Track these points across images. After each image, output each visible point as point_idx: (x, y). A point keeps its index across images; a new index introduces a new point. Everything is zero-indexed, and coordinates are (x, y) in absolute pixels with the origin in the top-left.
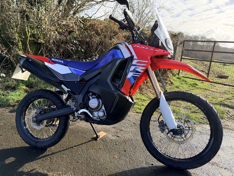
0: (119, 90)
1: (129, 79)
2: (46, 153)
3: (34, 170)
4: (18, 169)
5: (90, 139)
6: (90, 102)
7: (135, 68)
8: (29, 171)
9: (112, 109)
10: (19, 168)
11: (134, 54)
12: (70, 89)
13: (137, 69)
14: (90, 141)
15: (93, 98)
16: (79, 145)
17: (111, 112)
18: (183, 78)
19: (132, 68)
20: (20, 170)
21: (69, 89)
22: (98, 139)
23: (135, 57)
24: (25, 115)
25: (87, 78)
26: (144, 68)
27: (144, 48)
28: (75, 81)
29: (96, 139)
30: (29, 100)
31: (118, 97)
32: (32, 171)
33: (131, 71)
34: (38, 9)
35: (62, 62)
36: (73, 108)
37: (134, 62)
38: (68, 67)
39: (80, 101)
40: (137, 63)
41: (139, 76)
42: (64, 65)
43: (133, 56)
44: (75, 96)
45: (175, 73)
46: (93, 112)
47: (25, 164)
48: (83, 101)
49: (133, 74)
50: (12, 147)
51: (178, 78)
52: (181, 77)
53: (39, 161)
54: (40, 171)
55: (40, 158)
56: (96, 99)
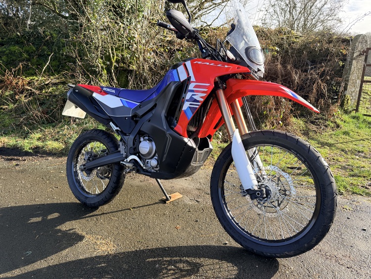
0: (172, 129)
1: (185, 111)
2: (95, 213)
3: (72, 229)
4: (56, 226)
5: (157, 201)
6: (141, 145)
7: (193, 95)
8: (66, 230)
9: (165, 156)
10: (58, 225)
11: (191, 74)
12: (120, 128)
13: (195, 97)
14: (156, 203)
15: (144, 140)
16: (139, 207)
17: (163, 160)
18: (365, 117)
19: (188, 96)
20: (58, 228)
21: (118, 128)
22: (167, 202)
23: (193, 79)
24: (77, 163)
25: (140, 112)
26: (204, 95)
27: (208, 64)
28: (126, 117)
29: (164, 201)
30: (81, 143)
31: (170, 138)
32: (70, 230)
33: (187, 101)
34: (130, 22)
35: (114, 91)
36: (123, 154)
37: (191, 87)
38: (119, 98)
39: (131, 144)
40: (196, 87)
41: (198, 107)
42: (116, 96)
43: (190, 77)
44: (124, 137)
45: (349, 108)
46: (146, 159)
47: (67, 221)
48: (134, 144)
49: (190, 104)
50: (62, 202)
51: (354, 117)
52: (361, 116)
53: (83, 221)
54: (78, 232)
55: (85, 218)
56: (148, 141)
